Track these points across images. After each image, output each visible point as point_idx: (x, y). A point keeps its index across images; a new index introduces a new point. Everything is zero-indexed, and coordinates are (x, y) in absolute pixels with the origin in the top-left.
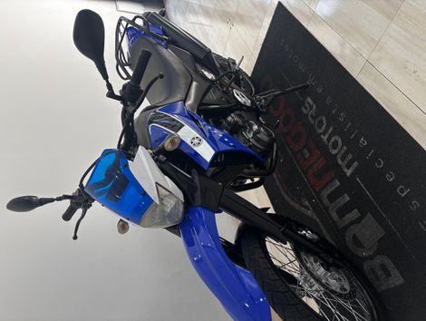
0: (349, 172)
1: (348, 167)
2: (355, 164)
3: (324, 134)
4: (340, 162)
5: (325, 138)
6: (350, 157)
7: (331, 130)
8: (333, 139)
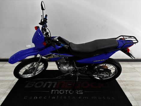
0: (52, 91)
2: (52, 93)
3: (68, 92)
4: (57, 90)
5: (66, 91)
6: (55, 93)
7: (66, 93)
8: (64, 92)
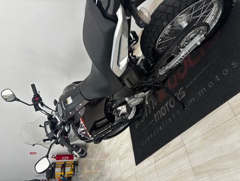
0: (155, 116)
1: (156, 116)
2: (156, 121)
3: (168, 104)
4: (158, 112)
5: (167, 105)
6: (159, 119)
7: (168, 110)
8: (165, 111)
